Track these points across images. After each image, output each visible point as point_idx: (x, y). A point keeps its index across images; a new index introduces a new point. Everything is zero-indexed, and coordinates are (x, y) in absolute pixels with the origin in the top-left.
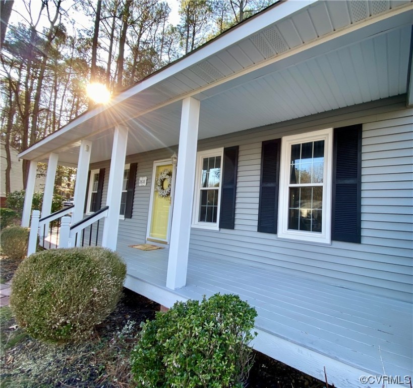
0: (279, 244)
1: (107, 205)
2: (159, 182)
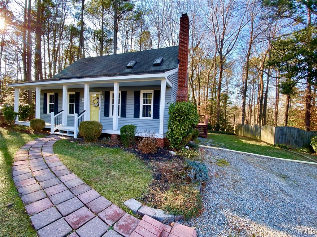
0: (140, 121)
1: (84, 110)
2: (93, 101)
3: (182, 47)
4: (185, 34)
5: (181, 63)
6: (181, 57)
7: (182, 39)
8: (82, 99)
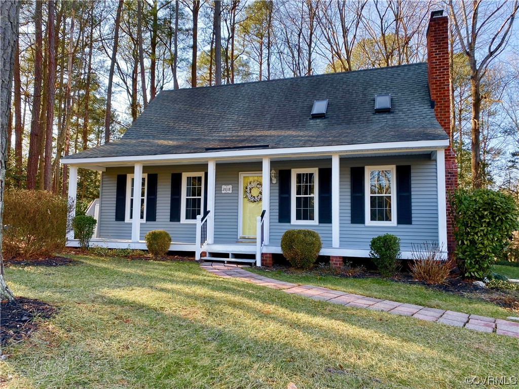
0: (367, 229)
3: (438, 75)
4: (444, 51)
5: (439, 107)
6: (438, 97)
7: (438, 60)
8: (224, 187)
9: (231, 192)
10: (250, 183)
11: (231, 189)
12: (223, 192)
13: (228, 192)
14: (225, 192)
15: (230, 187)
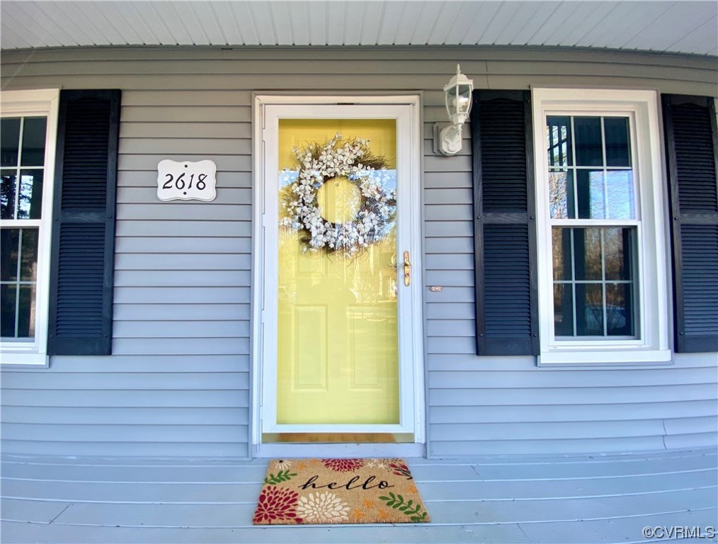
8: (167, 167)
9: (208, 194)
10: (316, 156)
11: (210, 182)
12: (163, 195)
13: (193, 193)
14: (178, 194)
15: (207, 167)
